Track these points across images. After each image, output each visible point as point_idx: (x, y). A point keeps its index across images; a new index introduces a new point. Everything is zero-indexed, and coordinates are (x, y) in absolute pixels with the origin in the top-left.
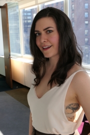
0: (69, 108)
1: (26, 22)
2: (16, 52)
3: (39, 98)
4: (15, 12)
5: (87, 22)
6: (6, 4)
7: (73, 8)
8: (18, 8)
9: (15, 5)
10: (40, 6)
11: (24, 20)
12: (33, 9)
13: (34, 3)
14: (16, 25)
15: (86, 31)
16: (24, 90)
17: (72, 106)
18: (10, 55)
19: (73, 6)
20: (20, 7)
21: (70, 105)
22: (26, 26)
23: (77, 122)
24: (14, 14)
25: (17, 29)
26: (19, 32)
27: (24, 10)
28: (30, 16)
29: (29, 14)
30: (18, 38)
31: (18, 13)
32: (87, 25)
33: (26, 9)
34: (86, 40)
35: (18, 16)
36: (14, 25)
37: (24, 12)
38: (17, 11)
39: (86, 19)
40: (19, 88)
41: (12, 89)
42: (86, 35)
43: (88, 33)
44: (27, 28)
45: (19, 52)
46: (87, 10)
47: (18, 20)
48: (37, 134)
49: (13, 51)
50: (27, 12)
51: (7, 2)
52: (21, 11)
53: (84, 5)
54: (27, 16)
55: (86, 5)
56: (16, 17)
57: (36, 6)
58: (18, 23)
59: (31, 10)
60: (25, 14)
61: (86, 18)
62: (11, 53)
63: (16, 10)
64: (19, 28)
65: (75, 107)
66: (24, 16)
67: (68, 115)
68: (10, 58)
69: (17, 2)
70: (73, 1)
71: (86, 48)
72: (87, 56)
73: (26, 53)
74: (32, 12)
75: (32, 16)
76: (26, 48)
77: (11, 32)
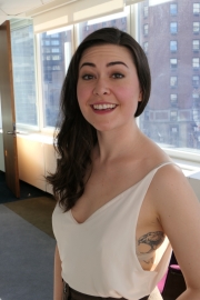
0: (145, 242)
1: (48, 58)
2: (28, 122)
3: (80, 222)
4: (26, 39)
5: (174, 61)
6: (7, 22)
7: (147, 32)
8: (32, 30)
9: (26, 23)
10: (78, 26)
11: (45, 55)
12: (64, 33)
13: (65, 19)
14: (27, 65)
15: (173, 80)
16: (42, 200)
17: (149, 237)
18: (14, 129)
19: (146, 27)
20: (37, 28)
21: (146, 236)
22: (49, 68)
24: (24, 43)
25: (30, 73)
26: (34, 79)
27: (45, 34)
28: (57, 47)
29: (56, 43)
30: (31, 92)
31: (32, 40)
32: (174, 66)
33: (49, 33)
34: (173, 97)
35: (32, 47)
36: (23, 65)
37: (45, 38)
38: (31, 36)
39: (174, 54)
40: (33, 196)
41: (18, 199)
42: (173, 88)
43: (177, 82)
44: (51, 71)
45: (35, 122)
46: (174, 36)
47: (33, 54)
49: (21, 120)
50: (51, 39)
51: (8, 18)
52: (39, 36)
53: (169, 26)
54: (51, 47)
55: (174, 25)
56: (29, 49)
57: (70, 28)
58: (33, 62)
59: (60, 34)
60: (48, 43)
61: (174, 52)
62: (17, 124)
63: (28, 35)
64: (33, 72)
66: (45, 46)
68: (14, 134)
69: (29, 18)
70: (145, 18)
71: (173, 114)
72: (174, 130)
73: (49, 124)
74: (62, 38)
75: (61, 47)
76: (48, 113)
77: (17, 80)
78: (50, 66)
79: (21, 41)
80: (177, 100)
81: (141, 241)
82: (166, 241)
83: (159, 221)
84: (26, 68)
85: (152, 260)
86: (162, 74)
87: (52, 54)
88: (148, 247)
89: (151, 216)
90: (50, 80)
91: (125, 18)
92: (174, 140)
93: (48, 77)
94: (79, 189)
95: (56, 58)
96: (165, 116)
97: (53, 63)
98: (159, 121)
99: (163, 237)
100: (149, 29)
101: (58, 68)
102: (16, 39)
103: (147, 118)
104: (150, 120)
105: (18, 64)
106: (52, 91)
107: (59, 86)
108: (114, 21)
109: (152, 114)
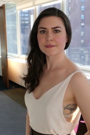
0: (67, 108)
1: (23, 22)
2: (13, 53)
3: (37, 99)
4: (13, 13)
5: (83, 24)
6: (4, 5)
7: (70, 10)
8: (15, 9)
9: (13, 6)
10: (37, 7)
11: (22, 21)
12: (30, 10)
13: (31, 4)
14: (13, 25)
15: (82, 33)
16: (20, 90)
17: (69, 106)
18: (7, 56)
19: (70, 8)
20: (18, 8)
21: (68, 106)
22: (23, 27)
23: (74, 122)
24: (12, 15)
25: (15, 29)
26: (16, 32)
27: (21, 11)
28: (27, 17)
29: (27, 15)
30: (15, 38)
31: (15, 14)
32: (83, 26)
33: (23, 10)
34: (82, 41)
35: (15, 17)
36: (11, 25)
37: (22, 13)
38: (15, 12)
39: (83, 21)
41: (8, 89)
42: (82, 37)
43: (84, 34)
44: (24, 28)
45: (16, 53)
46: (83, 12)
47: (16, 20)
48: (34, 134)
49: (10, 52)
50: (24, 13)
51: (4, 3)
52: (19, 12)
54: (25, 17)
55: (83, 7)
56: (14, 18)
57: (34, 8)
58: (16, 24)
59: (29, 11)
60: (23, 15)
61: (83, 20)
62: (8, 54)
63: (13, 11)
64: (16, 29)
65: (73, 107)
66: (21, 17)
67: (67, 116)
68: (6, 58)
69: (14, 3)
70: (69, 4)
71: (82, 49)
72: (83, 57)
73: (23, 54)
74: (29, 13)
75: (29, 17)
76: (23, 49)
77: (8, 33)
78: (24, 26)
79: (10, 14)
80: (84, 43)
81: (65, 108)
82: (78, 109)
83: (74, 99)
84: (12, 27)
85: (71, 117)
86: (77, 30)
87: (25, 20)
88: (69, 111)
89: (70, 96)
90: (24, 33)
91: (60, 4)
92: (83, 62)
93: (23, 31)
94: (37, 83)
95: (27, 22)
96: (78, 50)
97: (25, 25)
98: (75, 52)
99: (77, 107)
100: (71, 9)
101: (28, 27)
102: (8, 13)
103: (70, 51)
104: (71, 52)
105: (9, 25)
106: (25, 38)
107: (28, 35)
108: (55, 5)
109: (72, 49)
